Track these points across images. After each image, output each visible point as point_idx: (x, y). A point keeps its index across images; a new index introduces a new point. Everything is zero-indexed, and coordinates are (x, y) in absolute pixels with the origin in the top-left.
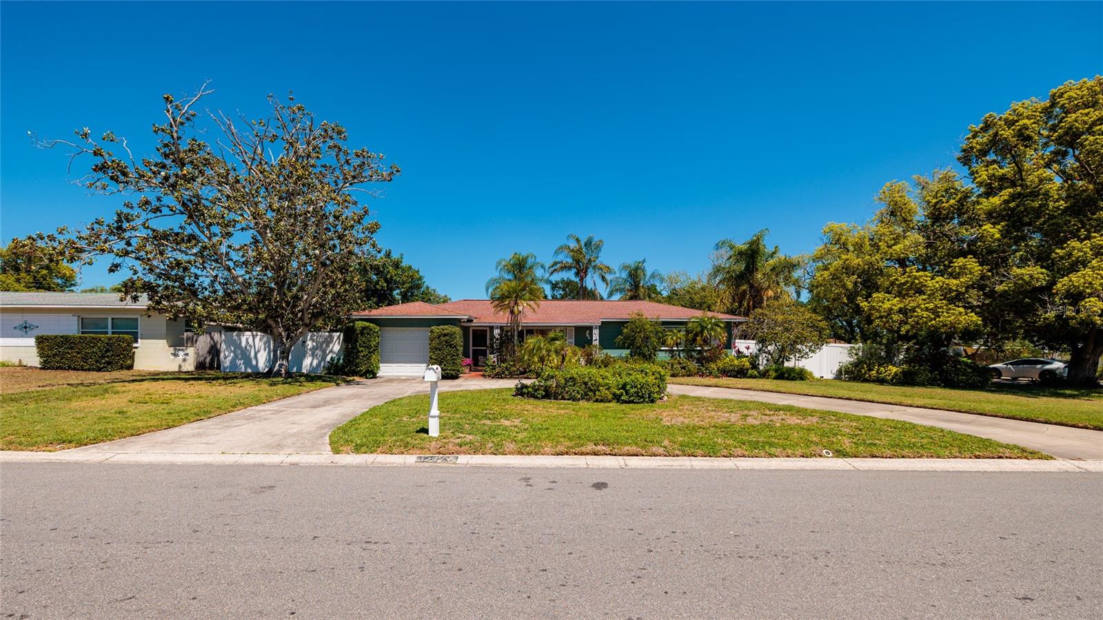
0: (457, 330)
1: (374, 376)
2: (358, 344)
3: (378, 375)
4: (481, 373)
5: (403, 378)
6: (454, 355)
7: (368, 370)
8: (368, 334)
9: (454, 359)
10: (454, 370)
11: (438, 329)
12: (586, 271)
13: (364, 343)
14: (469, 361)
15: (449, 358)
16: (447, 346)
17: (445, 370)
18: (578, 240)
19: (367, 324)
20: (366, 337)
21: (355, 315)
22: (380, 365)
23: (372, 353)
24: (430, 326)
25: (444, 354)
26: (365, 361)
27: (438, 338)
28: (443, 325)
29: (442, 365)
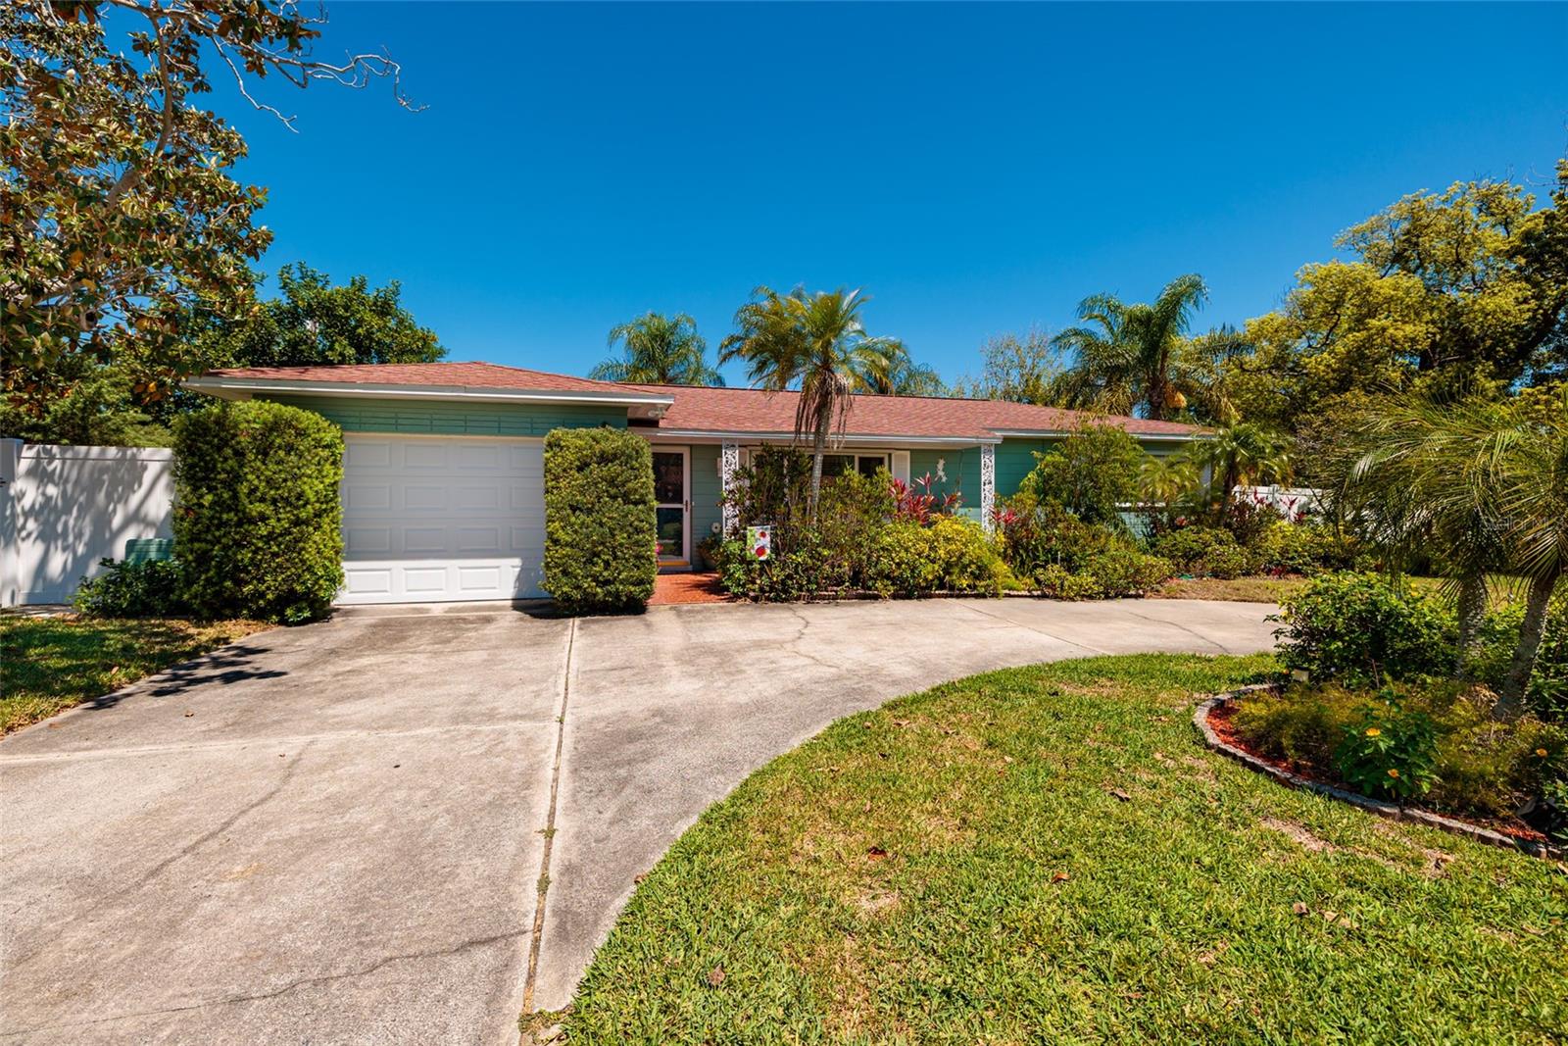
1: (320, 611)
2: (244, 489)
6: (638, 531)
7: (292, 591)
8: (290, 448)
9: (637, 543)
11: (578, 437)
13: (271, 483)
15: (621, 537)
16: (614, 498)
17: (608, 583)
19: (289, 411)
20: (280, 462)
21: (235, 379)
22: (345, 565)
23: (307, 523)
24: (549, 430)
25: (601, 525)
26: (275, 555)
27: (580, 469)
28: (587, 426)
29: (595, 564)
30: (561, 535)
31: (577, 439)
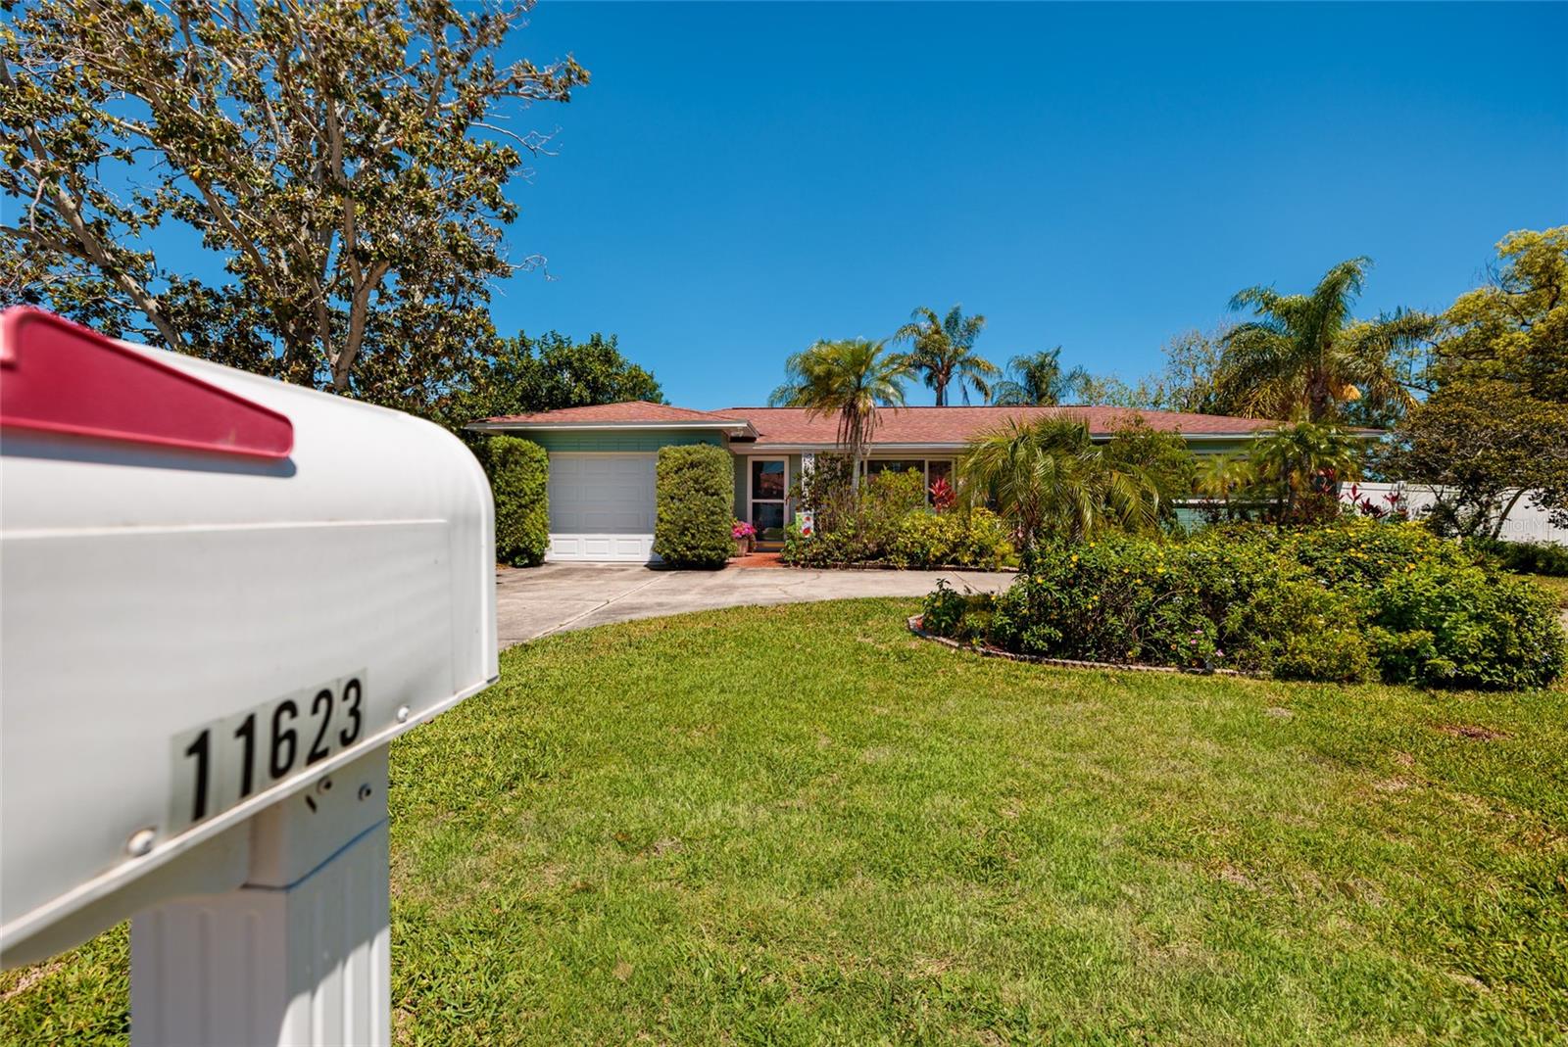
0: (720, 453)
1: (536, 561)
3: (546, 559)
4: (777, 555)
5: (600, 565)
6: (713, 514)
7: (517, 547)
8: (516, 463)
9: (713, 522)
10: (714, 549)
11: (677, 451)
12: (948, 373)
13: (508, 484)
14: (746, 527)
15: (702, 518)
16: (697, 491)
17: (694, 548)
18: (932, 317)
19: (516, 441)
20: (512, 471)
21: (493, 424)
22: (551, 537)
23: (525, 507)
24: (659, 447)
25: (690, 509)
26: (510, 526)
27: (676, 472)
28: (690, 444)
29: (686, 535)
30: (664, 516)
31: (674, 453)
